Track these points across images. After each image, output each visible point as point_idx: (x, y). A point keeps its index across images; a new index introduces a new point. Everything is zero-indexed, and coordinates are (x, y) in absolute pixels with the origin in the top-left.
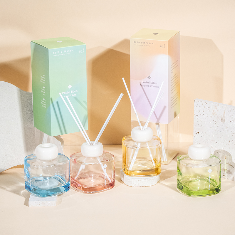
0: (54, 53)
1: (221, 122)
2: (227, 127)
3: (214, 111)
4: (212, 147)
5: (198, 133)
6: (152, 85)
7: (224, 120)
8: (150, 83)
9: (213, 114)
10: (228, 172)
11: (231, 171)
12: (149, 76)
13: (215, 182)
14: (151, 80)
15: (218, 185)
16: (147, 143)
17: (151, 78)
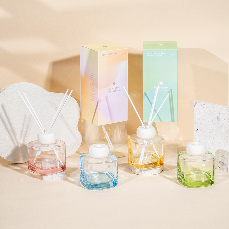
0: (147, 53)
1: (217, 121)
2: (222, 125)
3: (211, 111)
4: (209, 142)
5: (198, 130)
6: (116, 89)
7: (220, 119)
8: (115, 88)
9: (211, 114)
10: (223, 164)
11: (225, 163)
12: (114, 82)
13: (210, 175)
14: (116, 85)
15: (212, 177)
16: (151, 140)
17: (115, 83)
